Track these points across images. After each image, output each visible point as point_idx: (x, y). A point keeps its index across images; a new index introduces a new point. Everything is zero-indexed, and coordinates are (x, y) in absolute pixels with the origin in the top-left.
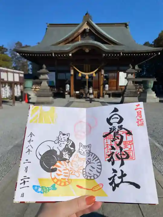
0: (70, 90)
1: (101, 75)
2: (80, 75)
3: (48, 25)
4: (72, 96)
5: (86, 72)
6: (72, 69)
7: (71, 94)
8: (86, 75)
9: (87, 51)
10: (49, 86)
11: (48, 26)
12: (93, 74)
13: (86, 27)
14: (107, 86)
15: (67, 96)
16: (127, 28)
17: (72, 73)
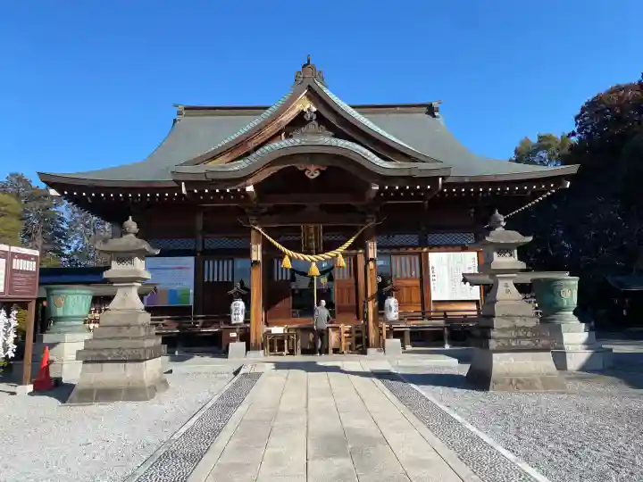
0: (247, 320)
1: (367, 261)
2: (287, 263)
3: (181, 108)
4: (256, 348)
5: (308, 252)
6: (256, 243)
7: (253, 340)
8: (308, 264)
9: (313, 173)
10: (148, 309)
11: (179, 113)
12: (334, 259)
13: (304, 105)
14: (392, 302)
15: (237, 347)
16: (435, 116)
17: (257, 255)
